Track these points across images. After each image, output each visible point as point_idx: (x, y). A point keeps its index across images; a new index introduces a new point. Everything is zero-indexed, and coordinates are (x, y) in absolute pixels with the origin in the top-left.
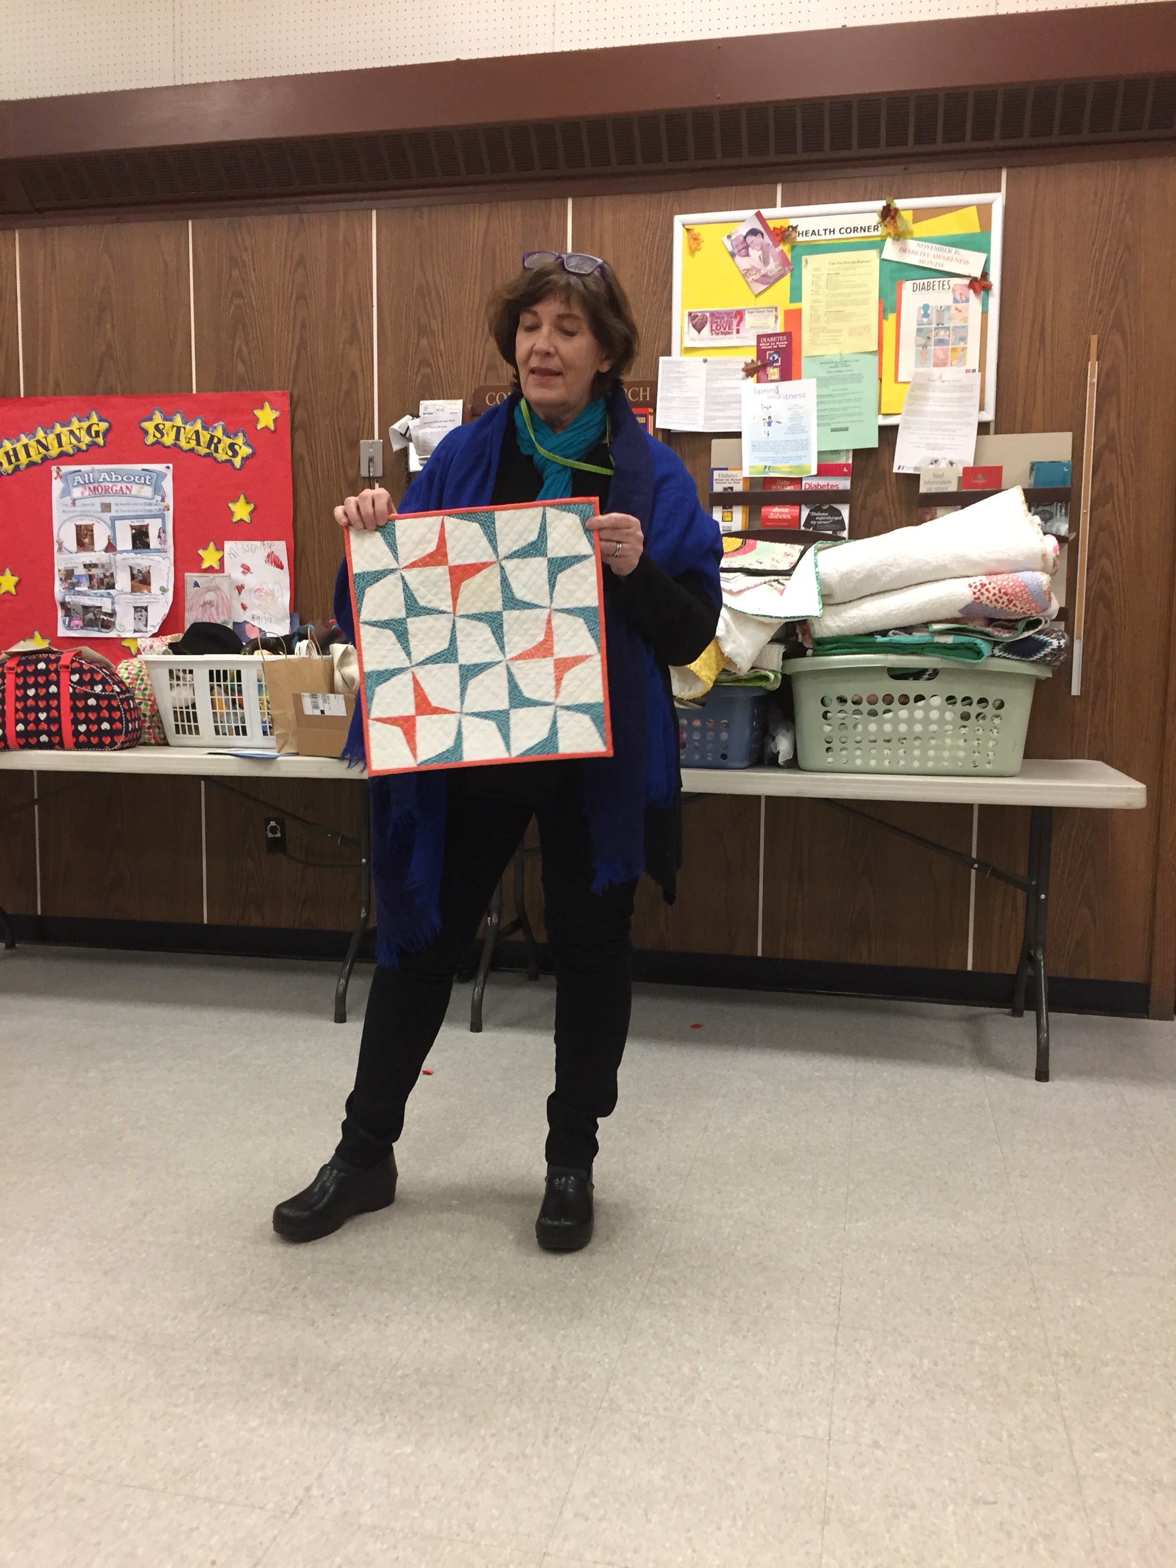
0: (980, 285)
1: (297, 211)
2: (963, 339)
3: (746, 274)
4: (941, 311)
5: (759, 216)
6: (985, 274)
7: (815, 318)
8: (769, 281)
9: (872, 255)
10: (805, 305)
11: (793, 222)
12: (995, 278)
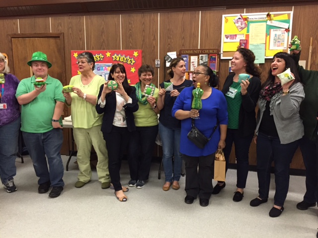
0: (287, 30)
1: (143, 13)
2: (283, 41)
3: (237, 27)
4: (279, 35)
5: (241, 15)
6: (289, 28)
7: (252, 36)
8: (242, 28)
9: (265, 23)
10: (250, 34)
11: (248, 17)
12: (291, 29)
